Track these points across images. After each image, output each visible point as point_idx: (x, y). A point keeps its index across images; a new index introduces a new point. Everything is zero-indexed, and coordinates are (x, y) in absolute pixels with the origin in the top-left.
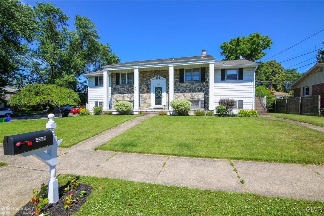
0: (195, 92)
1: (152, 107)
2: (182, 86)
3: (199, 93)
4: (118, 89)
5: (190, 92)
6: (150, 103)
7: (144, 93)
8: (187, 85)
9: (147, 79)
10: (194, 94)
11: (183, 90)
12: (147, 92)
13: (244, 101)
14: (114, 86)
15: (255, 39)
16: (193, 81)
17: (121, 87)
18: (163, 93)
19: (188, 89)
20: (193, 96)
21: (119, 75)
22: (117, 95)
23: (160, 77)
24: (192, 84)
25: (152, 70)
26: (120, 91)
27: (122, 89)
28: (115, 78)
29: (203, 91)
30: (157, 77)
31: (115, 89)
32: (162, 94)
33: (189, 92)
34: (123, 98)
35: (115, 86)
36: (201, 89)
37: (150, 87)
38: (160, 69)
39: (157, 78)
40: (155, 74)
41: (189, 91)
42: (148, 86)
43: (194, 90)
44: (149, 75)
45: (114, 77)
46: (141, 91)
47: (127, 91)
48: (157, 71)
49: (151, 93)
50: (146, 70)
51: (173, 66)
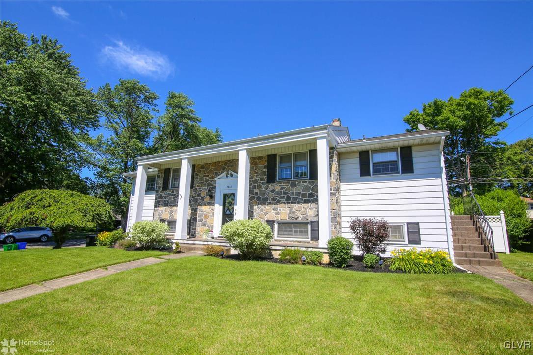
0: (299, 203)
1: (216, 235)
2: (273, 191)
3: (306, 205)
4: (165, 197)
5: (288, 203)
6: (212, 227)
7: (205, 205)
8: (282, 188)
9: (211, 178)
10: (296, 207)
11: (274, 199)
12: (209, 204)
13: (421, 225)
14: (159, 192)
15: (471, 100)
16: (294, 178)
17: (169, 195)
19: (284, 197)
20: (294, 213)
21: (169, 172)
22: (162, 208)
23: (232, 173)
24: (292, 186)
25: (220, 160)
26: (168, 201)
27: (171, 198)
31: (161, 197)
32: (235, 207)
33: (285, 204)
34: (170, 214)
35: (161, 192)
36: (311, 195)
37: (215, 193)
39: (227, 176)
40: (224, 168)
41: (286, 200)
42: (211, 191)
43: (296, 199)
44: (215, 169)
45: (162, 177)
46: (195, 202)
48: (229, 161)
49: (215, 205)
50: (210, 161)
51: (247, 149)
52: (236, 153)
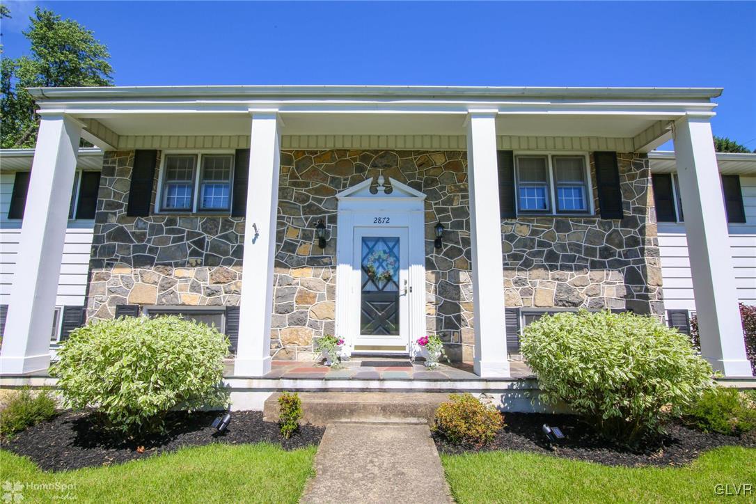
0: (579, 268)
1: (346, 351)
2: (511, 237)
3: (597, 274)
4: (140, 237)
5: (552, 268)
6: (330, 326)
7: (299, 264)
8: (534, 233)
9: (317, 191)
10: (571, 277)
11: (515, 257)
12: (314, 262)
14: (113, 220)
16: (558, 211)
17: (156, 230)
18: (407, 268)
19: (539, 254)
20: (569, 291)
21: (155, 163)
22: (127, 271)
23: (392, 181)
24: (558, 229)
25: (347, 146)
26: (152, 250)
27: (165, 241)
28: (128, 178)
29: (615, 265)
30: (375, 183)
31: (120, 235)
32: (403, 274)
33: (546, 269)
34: (163, 288)
35: (121, 220)
36: (606, 252)
37: (335, 234)
38: (391, 146)
39: (374, 190)
40: (360, 169)
41: (546, 260)
42: (321, 226)
43: (572, 259)
44: (328, 169)
45: (122, 173)
46: (285, 255)
47: (194, 253)
48: (376, 152)
49: (338, 267)
50: (313, 146)
51: (497, 116)
52: (463, 124)
